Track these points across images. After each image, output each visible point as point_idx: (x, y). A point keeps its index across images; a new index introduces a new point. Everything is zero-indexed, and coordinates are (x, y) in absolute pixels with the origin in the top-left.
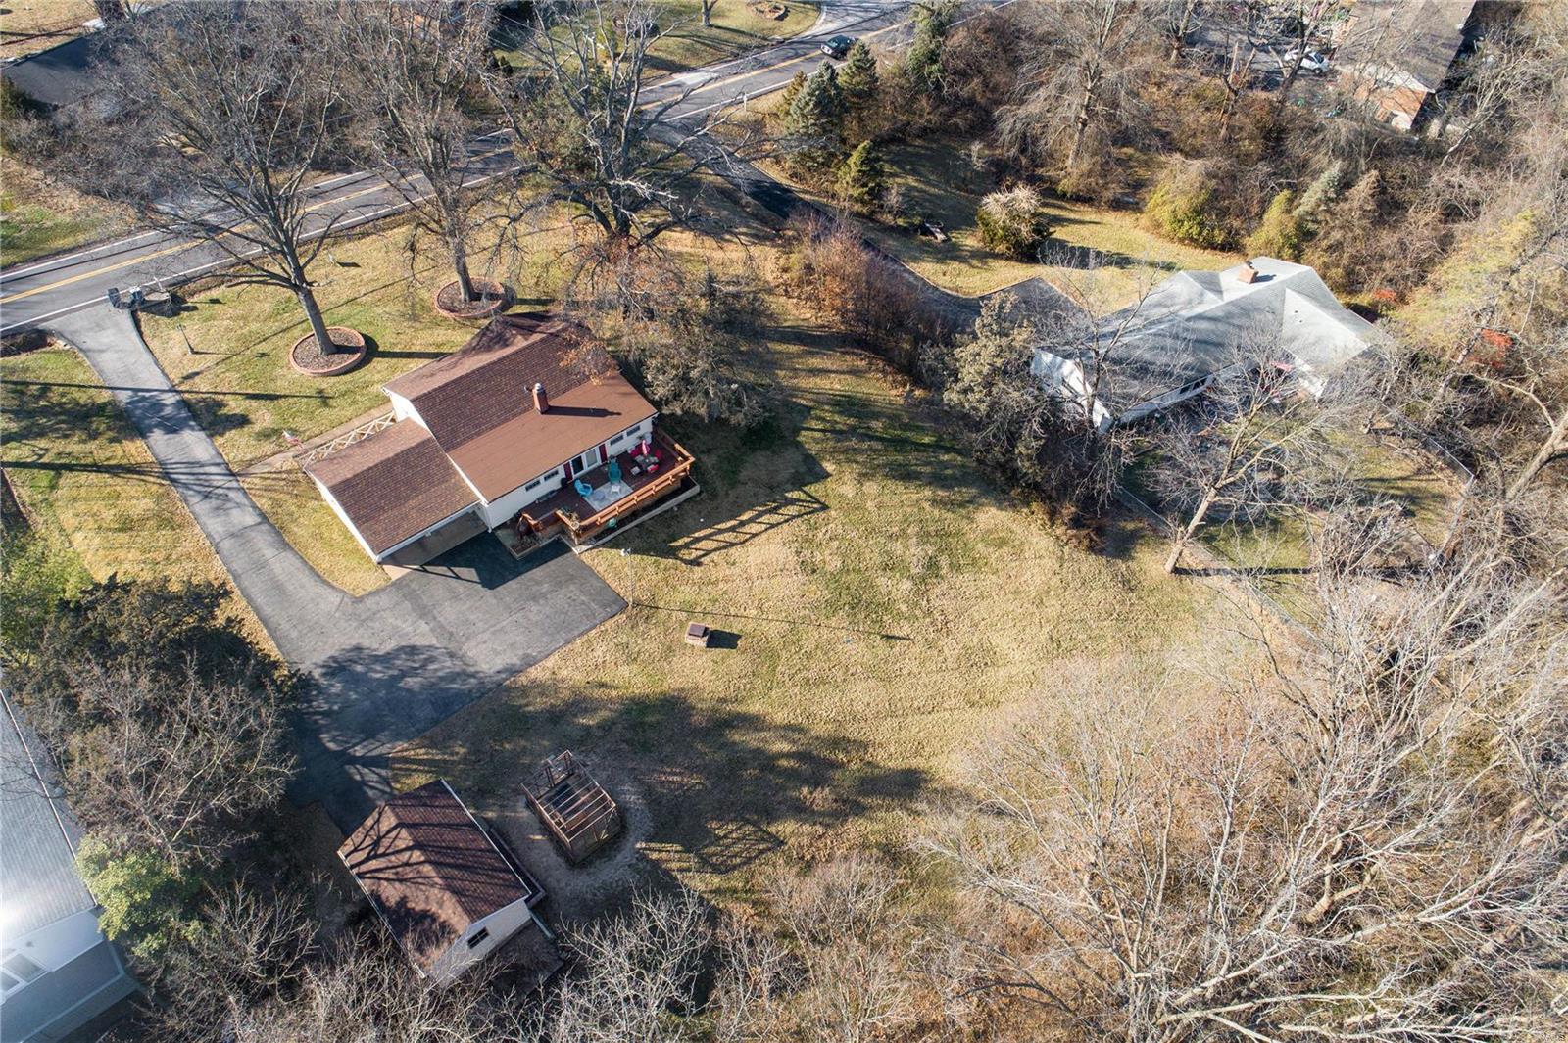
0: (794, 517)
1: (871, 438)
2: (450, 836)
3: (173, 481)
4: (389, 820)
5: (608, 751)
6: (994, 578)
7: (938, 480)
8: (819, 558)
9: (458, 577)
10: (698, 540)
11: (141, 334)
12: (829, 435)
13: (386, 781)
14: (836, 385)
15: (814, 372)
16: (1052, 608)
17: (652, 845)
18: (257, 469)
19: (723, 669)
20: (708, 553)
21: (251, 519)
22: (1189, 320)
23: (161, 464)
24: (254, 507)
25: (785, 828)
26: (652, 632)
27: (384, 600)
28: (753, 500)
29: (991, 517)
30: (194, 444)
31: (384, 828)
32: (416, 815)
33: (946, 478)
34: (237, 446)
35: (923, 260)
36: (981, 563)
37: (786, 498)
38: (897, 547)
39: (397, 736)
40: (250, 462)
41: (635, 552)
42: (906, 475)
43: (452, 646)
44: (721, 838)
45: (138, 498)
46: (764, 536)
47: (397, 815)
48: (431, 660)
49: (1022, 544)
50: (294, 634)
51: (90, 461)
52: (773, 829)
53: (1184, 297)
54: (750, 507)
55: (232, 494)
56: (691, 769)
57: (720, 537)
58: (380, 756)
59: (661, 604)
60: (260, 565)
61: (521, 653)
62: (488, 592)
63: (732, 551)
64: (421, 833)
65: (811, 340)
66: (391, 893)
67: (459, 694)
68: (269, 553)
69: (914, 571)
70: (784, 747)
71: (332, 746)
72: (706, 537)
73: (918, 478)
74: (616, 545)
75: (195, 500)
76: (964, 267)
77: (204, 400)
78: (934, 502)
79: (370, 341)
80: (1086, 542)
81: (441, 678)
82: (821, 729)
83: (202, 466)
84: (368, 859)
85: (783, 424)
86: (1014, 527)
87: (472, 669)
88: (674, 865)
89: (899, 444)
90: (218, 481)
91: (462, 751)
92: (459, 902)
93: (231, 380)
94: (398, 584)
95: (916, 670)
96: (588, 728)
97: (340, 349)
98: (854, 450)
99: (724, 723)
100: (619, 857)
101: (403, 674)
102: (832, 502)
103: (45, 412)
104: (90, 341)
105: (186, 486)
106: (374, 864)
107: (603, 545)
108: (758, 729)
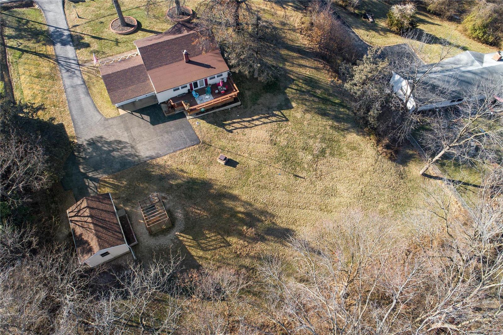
0: (274, 121)
1: (315, 96)
2: (104, 215)
3: (59, 63)
4: (84, 204)
5: (176, 195)
6: (346, 162)
7: (336, 118)
8: (279, 139)
9: (143, 118)
10: (234, 123)
11: (64, 7)
12: (298, 92)
13: (96, 188)
14: (307, 72)
15: (301, 66)
16: (367, 179)
17: (182, 234)
18: (87, 64)
19: (228, 174)
20: (236, 129)
21: (80, 82)
22: (464, 72)
23: (56, 56)
24: (82, 78)
25: (232, 240)
26: (206, 155)
27: (115, 122)
28: (260, 112)
29: (353, 137)
30: (69, 51)
31: (82, 207)
32: (94, 205)
33: (340, 118)
34: (83, 54)
35: (361, 29)
36: (343, 155)
37: (273, 114)
38: (311, 142)
39: (105, 172)
40: (85, 62)
41: (209, 122)
42: (323, 114)
43: (133, 144)
44: (207, 238)
45: (45, 66)
46: (260, 126)
47: (88, 203)
48: (125, 147)
49: (362, 151)
50: (82, 127)
51: (34, 50)
52: (228, 239)
53: (464, 62)
54: (258, 114)
55: (76, 72)
56: (204, 209)
57: (243, 123)
58: (97, 178)
59: (213, 145)
60: (78, 100)
61: (156, 152)
62: (151, 126)
63: (246, 130)
64: (94, 212)
65: (302, 52)
66: (79, 231)
67: (130, 162)
68: (82, 96)
69: (314, 152)
70: (241, 209)
71: (82, 170)
72: (238, 122)
73: (328, 116)
74: (203, 118)
75: (64, 71)
76: (376, 34)
77: (77, 35)
78: (332, 127)
79: (139, 24)
80: (389, 155)
81: (126, 155)
82: (258, 205)
83: (70, 59)
84: (75, 216)
85: (282, 84)
86: (361, 143)
87: (138, 154)
88: (187, 243)
89: (325, 101)
90: (74, 66)
91: (125, 183)
92: (98, 241)
93: (88, 30)
94: (122, 117)
95: (303, 191)
96: (172, 185)
97: (128, 25)
98: (306, 100)
99: (223, 195)
100: (169, 236)
101: (114, 150)
102: (291, 119)
103: (25, 30)
104: (46, 7)
105: (62, 66)
106: (76, 218)
107: (198, 118)
108: (234, 201)
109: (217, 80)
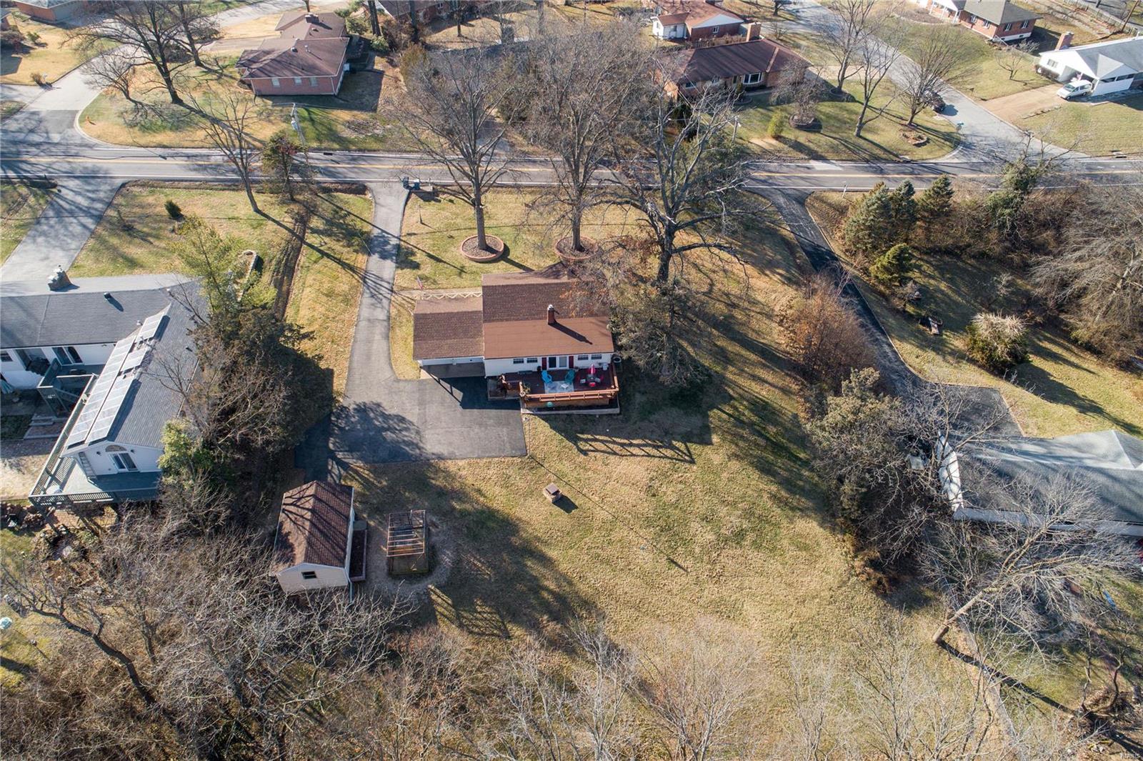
0: (667, 457)
1: (760, 435)
2: (332, 516)
3: (365, 282)
4: (311, 491)
5: (455, 527)
6: (780, 567)
7: (788, 484)
8: (664, 489)
9: (452, 394)
10: (596, 440)
11: (406, 204)
12: (732, 419)
13: (340, 477)
14: (763, 392)
15: (755, 378)
16: (809, 610)
17: (437, 591)
18: (403, 293)
19: (552, 520)
20: (596, 450)
21: (381, 315)
22: (1088, 468)
23: (366, 271)
24: (389, 312)
25: (516, 631)
26: (529, 478)
27: (409, 387)
28: (648, 435)
29: (810, 527)
30: (386, 269)
31: (307, 494)
32: (324, 496)
33: (795, 486)
34: (405, 277)
35: (907, 341)
36: (778, 552)
37: (671, 444)
38: (723, 511)
39: (361, 458)
40: (403, 289)
41: (553, 428)
42: (766, 469)
43: (421, 428)
44: (476, 612)
45: (345, 282)
46: (639, 458)
47: (316, 491)
48: (407, 429)
49: (820, 556)
50: (357, 382)
51: (338, 257)
52: (509, 626)
53: (1101, 451)
54: (643, 438)
55: (384, 301)
56: (491, 565)
57: (611, 446)
58: (347, 463)
59: (546, 465)
60: (369, 341)
61: (451, 449)
62: (460, 408)
63: (612, 457)
64: (319, 505)
65: (769, 356)
66: (288, 526)
67: (406, 454)
68: (377, 337)
69: (722, 531)
70: (552, 587)
71: (331, 446)
72: (602, 441)
73: (773, 476)
74: (546, 419)
75: (366, 295)
76: (939, 359)
77: (408, 248)
78: (773, 497)
79: (506, 250)
80: (874, 582)
81: (404, 441)
82: (583, 588)
83: (382, 280)
84: (291, 504)
85: (706, 399)
86: (823, 543)
87: (421, 445)
88: (440, 609)
89: (777, 448)
90: (384, 291)
91: (385, 483)
92: (307, 549)
93: (427, 244)
94: (421, 382)
95: (675, 591)
96: (454, 509)
97: (488, 249)
98: (742, 437)
99: (530, 551)
100: (416, 586)
101: (388, 429)
102: (699, 461)
103: (339, 226)
104: (381, 200)
105: (368, 287)
106: (292, 508)
107: (539, 416)
108: (545, 566)
109: (590, 364)
